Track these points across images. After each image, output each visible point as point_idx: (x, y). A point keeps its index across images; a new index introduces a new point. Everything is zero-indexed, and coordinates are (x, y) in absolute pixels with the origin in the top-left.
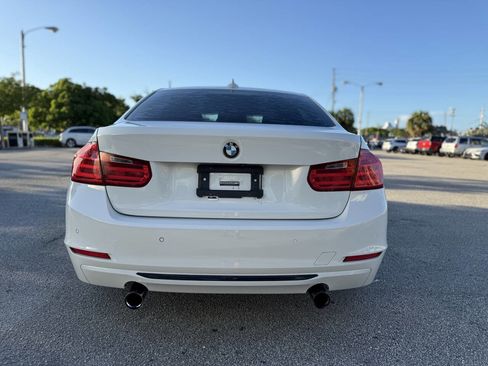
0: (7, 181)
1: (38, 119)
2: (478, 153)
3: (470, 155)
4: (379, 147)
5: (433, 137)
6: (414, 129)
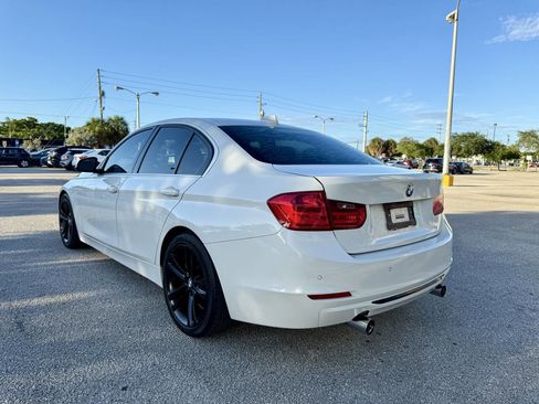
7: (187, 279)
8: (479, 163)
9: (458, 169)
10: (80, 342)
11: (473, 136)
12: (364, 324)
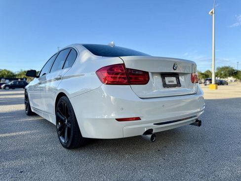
7: (65, 119)
8: (231, 81)
9: (221, 83)
10: (11, 151)
11: (227, 68)
12: (149, 136)
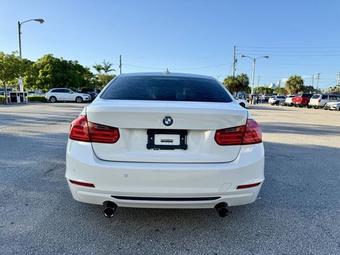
0: (14, 128)
1: (30, 83)
2: (335, 106)
3: (329, 107)
4: (266, 101)
5: (304, 95)
6: (290, 88)
